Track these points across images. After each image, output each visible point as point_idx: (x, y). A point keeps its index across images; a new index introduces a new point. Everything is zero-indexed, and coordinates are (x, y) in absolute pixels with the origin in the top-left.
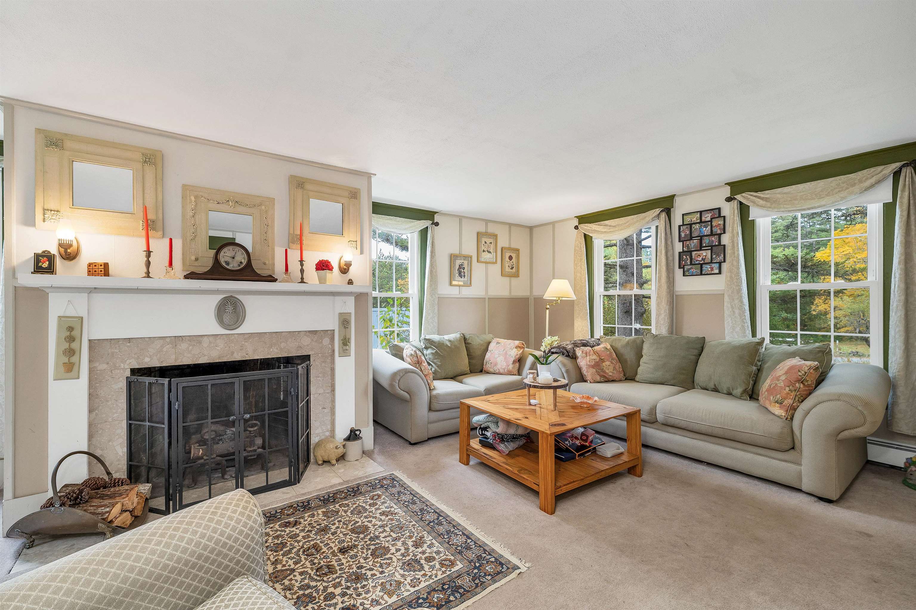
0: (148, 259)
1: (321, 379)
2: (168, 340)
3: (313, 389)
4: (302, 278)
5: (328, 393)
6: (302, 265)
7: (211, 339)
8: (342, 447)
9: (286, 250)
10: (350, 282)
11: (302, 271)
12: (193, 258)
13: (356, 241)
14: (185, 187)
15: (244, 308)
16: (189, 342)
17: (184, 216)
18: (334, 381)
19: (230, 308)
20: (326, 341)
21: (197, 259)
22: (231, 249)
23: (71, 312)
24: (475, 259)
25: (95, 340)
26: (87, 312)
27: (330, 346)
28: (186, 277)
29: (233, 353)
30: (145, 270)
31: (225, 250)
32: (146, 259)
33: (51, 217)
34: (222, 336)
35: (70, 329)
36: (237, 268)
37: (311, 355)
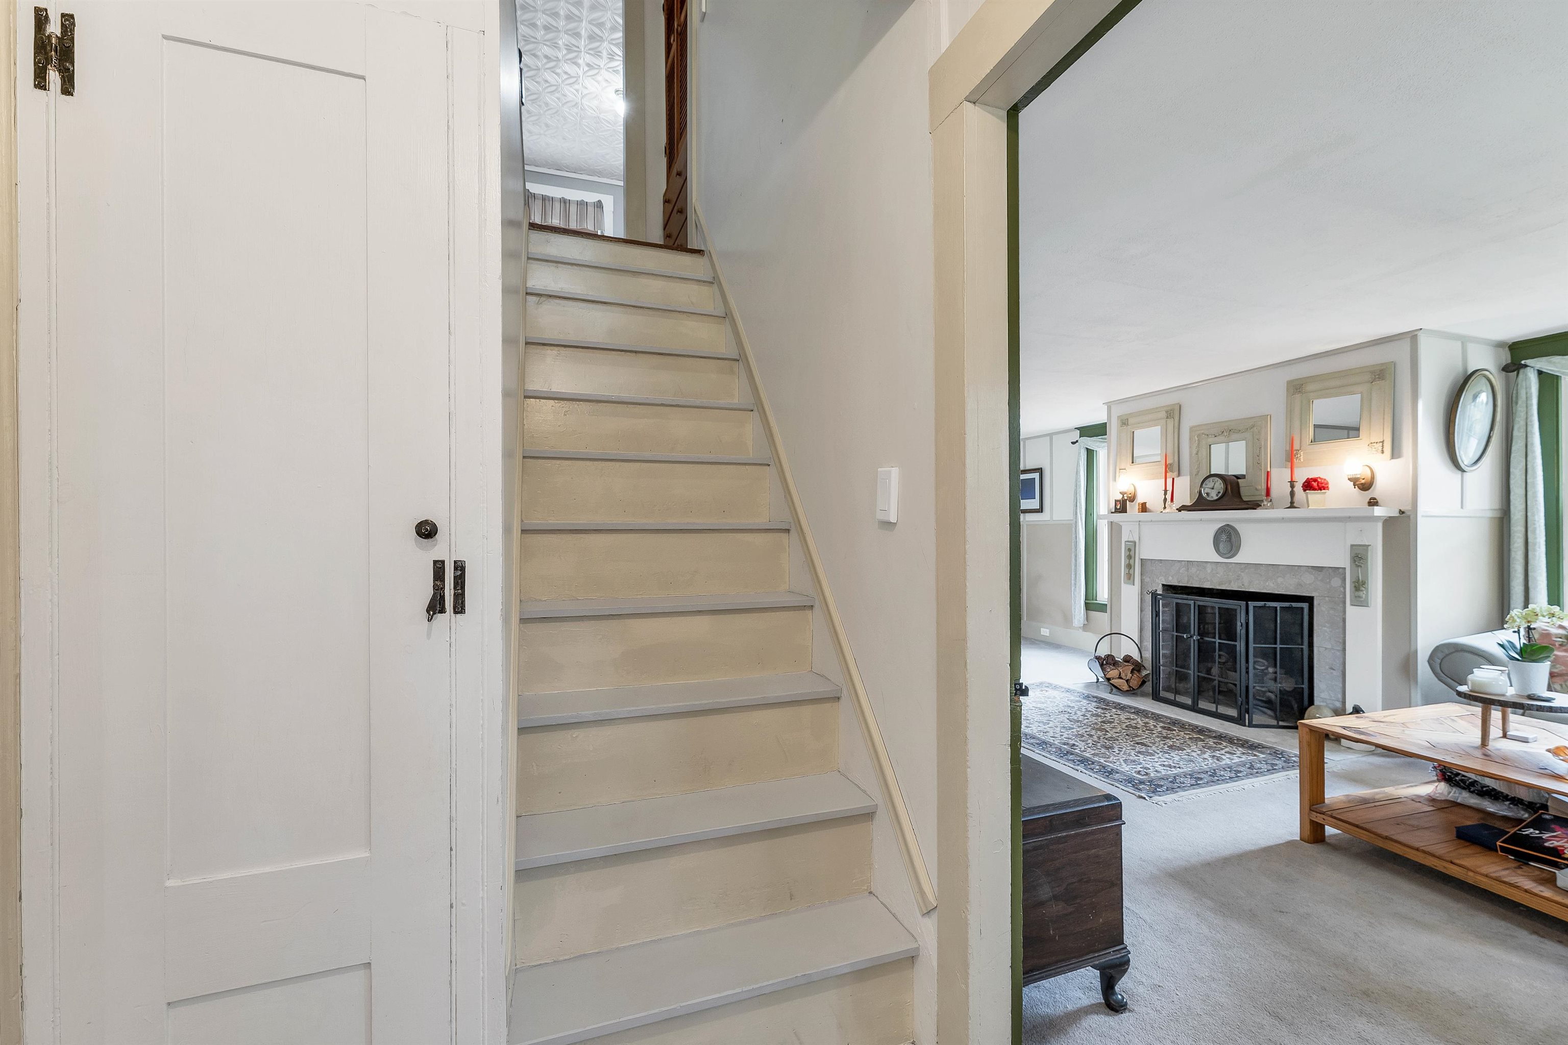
0: (1165, 497)
1: (1328, 630)
2: (1184, 563)
3: (1316, 640)
4: (1292, 503)
5: (1337, 650)
6: (1292, 486)
7: (1212, 565)
9: (1268, 472)
10: (1374, 502)
11: (1293, 493)
13: (1383, 442)
14: (1193, 428)
15: (1240, 537)
16: (1198, 567)
17: (1190, 455)
18: (1345, 636)
19: (1225, 537)
20: (1335, 583)
22: (1211, 481)
25: (1143, 559)
26: (1139, 538)
27: (1340, 589)
28: (1179, 510)
29: (1230, 582)
30: (1162, 506)
31: (1207, 481)
34: (1220, 564)
35: (1129, 550)
36: (1216, 498)
37: (1315, 597)
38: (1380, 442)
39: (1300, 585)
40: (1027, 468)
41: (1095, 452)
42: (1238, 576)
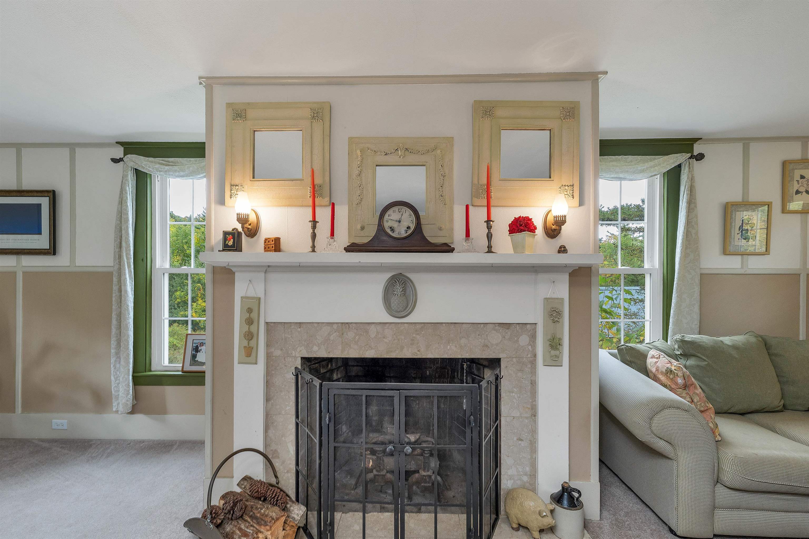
0: (314, 231)
1: (516, 396)
2: (335, 326)
3: (504, 408)
4: (490, 247)
5: (527, 418)
6: (489, 227)
7: (379, 328)
8: (549, 514)
9: (467, 207)
10: (562, 250)
11: (489, 236)
12: (359, 227)
13: (573, 185)
14: (351, 140)
15: (415, 289)
16: (355, 331)
17: (350, 176)
18: (535, 401)
19: (398, 289)
20: (524, 340)
21: (363, 228)
22: (397, 210)
23: (251, 293)
24: (777, 207)
25: (271, 323)
26: (263, 292)
27: (530, 347)
28: (348, 249)
29: (402, 348)
30: (311, 244)
31: (390, 212)
32: (311, 231)
33: (235, 193)
34: (387, 325)
35: (250, 310)
36: (404, 235)
37: (502, 359)
38: (570, 186)
39: (487, 346)
40: (24, 188)
41: (148, 176)
42: (412, 340)
